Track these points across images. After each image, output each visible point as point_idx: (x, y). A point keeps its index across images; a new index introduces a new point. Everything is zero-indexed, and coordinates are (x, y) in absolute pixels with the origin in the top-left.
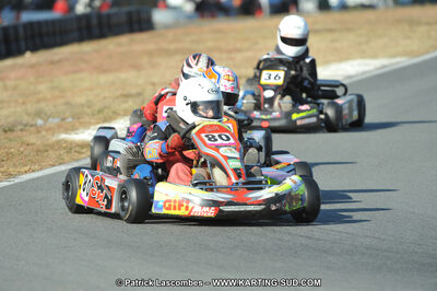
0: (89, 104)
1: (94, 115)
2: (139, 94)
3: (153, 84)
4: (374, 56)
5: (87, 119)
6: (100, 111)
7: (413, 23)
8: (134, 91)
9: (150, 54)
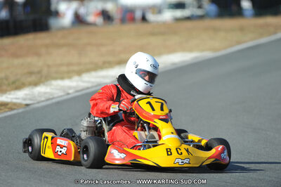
0: (7, 78)
1: (9, 85)
2: (39, 72)
3: (49, 66)
4: (191, 50)
5: (4, 87)
6: (14, 83)
7: (216, 30)
8: (36, 70)
9: (47, 46)
